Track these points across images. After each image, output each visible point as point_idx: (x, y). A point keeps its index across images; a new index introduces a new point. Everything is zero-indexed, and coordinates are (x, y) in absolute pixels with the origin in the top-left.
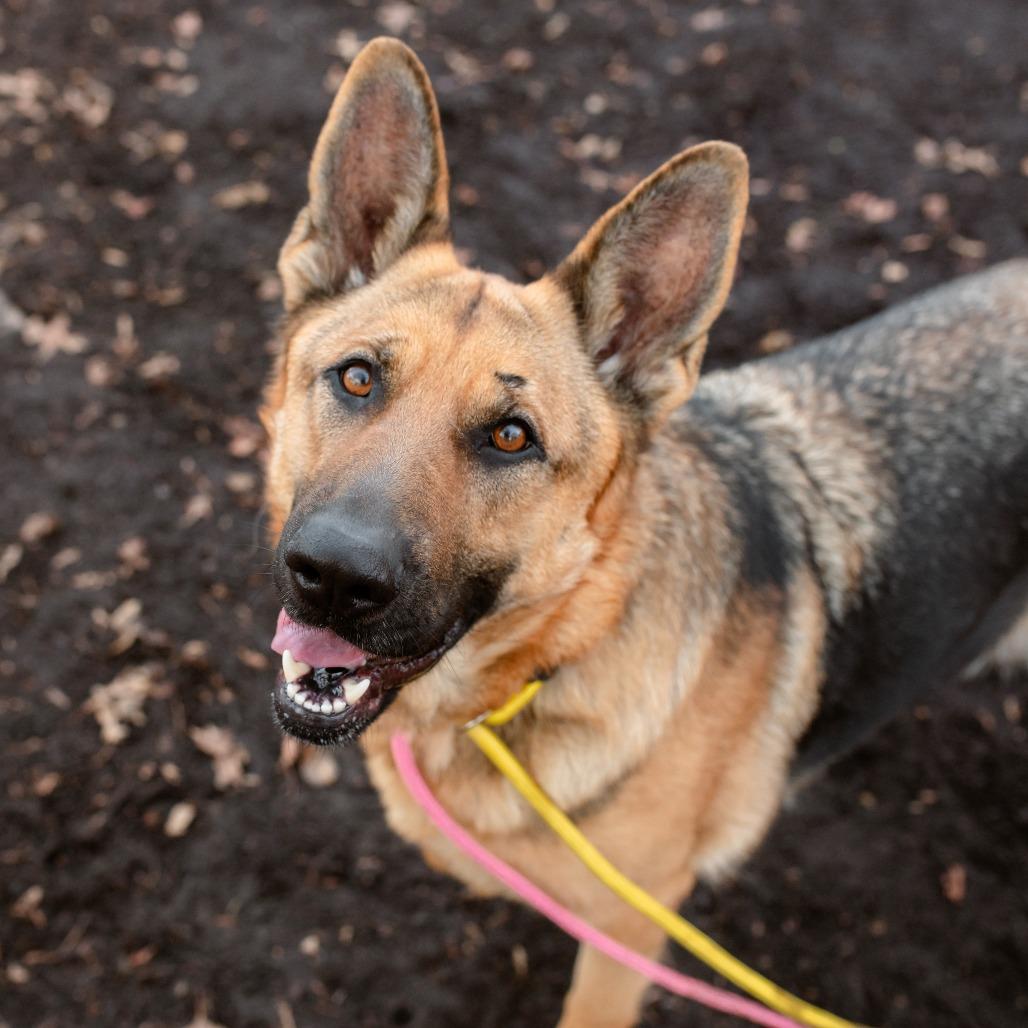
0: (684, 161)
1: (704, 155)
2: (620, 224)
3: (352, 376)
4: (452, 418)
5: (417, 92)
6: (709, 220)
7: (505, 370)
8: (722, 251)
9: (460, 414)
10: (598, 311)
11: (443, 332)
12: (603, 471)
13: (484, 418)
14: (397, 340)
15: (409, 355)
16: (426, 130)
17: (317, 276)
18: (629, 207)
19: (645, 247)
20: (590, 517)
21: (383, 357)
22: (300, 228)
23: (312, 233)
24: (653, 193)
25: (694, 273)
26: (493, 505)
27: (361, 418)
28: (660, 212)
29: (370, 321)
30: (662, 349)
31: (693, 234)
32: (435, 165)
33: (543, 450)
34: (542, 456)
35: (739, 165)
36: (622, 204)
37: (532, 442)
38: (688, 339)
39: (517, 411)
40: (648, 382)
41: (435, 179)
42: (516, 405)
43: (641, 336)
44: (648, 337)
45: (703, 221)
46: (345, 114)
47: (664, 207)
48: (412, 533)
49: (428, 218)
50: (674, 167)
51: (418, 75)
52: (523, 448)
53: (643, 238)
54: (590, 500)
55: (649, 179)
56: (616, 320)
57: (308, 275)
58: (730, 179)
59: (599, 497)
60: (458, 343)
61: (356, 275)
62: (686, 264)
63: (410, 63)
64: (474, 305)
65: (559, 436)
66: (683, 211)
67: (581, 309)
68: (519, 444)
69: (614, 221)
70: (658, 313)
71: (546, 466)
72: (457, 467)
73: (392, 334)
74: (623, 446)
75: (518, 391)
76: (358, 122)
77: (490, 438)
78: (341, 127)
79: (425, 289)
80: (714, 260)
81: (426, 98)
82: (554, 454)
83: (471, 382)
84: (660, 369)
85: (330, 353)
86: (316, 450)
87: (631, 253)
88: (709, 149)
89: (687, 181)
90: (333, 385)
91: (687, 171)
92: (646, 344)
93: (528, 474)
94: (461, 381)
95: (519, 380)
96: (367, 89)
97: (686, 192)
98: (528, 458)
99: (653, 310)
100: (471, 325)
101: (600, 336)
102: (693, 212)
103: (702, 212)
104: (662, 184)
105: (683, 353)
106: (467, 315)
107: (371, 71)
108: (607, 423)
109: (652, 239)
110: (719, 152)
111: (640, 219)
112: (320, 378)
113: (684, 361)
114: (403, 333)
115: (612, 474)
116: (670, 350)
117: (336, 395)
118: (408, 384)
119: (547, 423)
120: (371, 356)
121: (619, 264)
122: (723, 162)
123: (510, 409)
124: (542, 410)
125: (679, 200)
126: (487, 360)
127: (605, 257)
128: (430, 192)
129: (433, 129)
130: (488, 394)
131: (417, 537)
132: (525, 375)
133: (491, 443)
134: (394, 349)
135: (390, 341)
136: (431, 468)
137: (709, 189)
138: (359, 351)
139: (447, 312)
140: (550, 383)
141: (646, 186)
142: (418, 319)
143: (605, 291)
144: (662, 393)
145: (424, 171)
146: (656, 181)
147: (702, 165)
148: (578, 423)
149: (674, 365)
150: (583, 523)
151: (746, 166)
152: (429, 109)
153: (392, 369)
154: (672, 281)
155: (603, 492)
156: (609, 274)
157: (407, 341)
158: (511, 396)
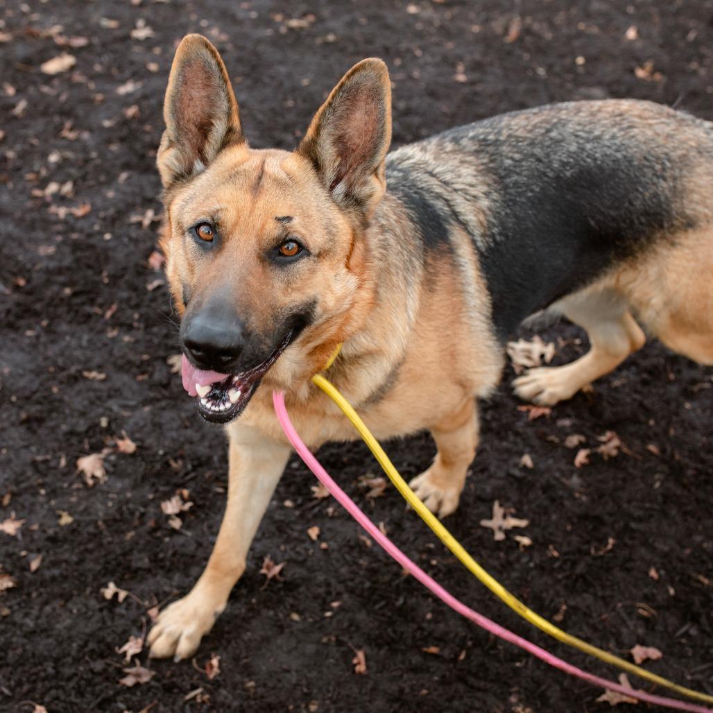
0: (353, 73)
1: (363, 67)
2: (327, 114)
3: (203, 229)
4: (256, 247)
5: (213, 62)
6: (373, 100)
7: (280, 216)
8: (383, 116)
9: (260, 244)
10: (327, 163)
11: (245, 199)
12: (347, 246)
13: (274, 243)
14: (221, 210)
15: (228, 218)
16: (221, 82)
17: (178, 167)
18: (330, 104)
20: (347, 267)
21: (216, 221)
22: (164, 142)
23: (171, 144)
24: (341, 94)
25: (371, 129)
26: (288, 283)
27: (211, 255)
28: (347, 102)
29: (207, 198)
30: (363, 172)
31: (366, 109)
32: (229, 100)
33: (308, 251)
34: (308, 254)
35: (382, 68)
36: (326, 103)
37: (302, 249)
38: (376, 165)
39: (290, 236)
40: (361, 191)
41: (230, 108)
42: (289, 233)
43: (350, 167)
44: (354, 166)
45: (370, 101)
46: (177, 80)
47: (348, 99)
48: (244, 318)
49: (230, 130)
50: (349, 77)
51: (212, 52)
52: (298, 252)
53: (341, 118)
54: (345, 259)
55: (337, 87)
56: (337, 164)
57: (173, 167)
58: (380, 77)
59: (349, 258)
60: (254, 202)
61: (198, 165)
62: (366, 124)
63: (207, 46)
64: (260, 178)
65: (316, 240)
67: (317, 166)
68: (296, 251)
69: (324, 113)
70: (356, 153)
71: (311, 258)
72: (264, 272)
73: (217, 206)
74: (354, 230)
75: (289, 225)
76: (184, 81)
77: (279, 251)
78: (176, 87)
79: (233, 175)
80: (380, 120)
81: (219, 64)
82: (315, 251)
83: (263, 225)
84: (365, 183)
85: (189, 219)
86: (192, 271)
87: (336, 127)
88: (365, 63)
89: (357, 83)
90: (194, 236)
91: (356, 78)
92: (355, 170)
93: (303, 265)
94: (258, 225)
95: (289, 219)
96: (186, 64)
97: (358, 88)
98: (302, 257)
99: (354, 151)
100: (260, 192)
101: (330, 175)
102: (364, 97)
103: (368, 97)
104: (344, 88)
105: (375, 172)
106: (257, 184)
107: (187, 54)
108: (343, 223)
109: (346, 117)
110: (370, 64)
111: (337, 109)
112: (187, 233)
113: (377, 175)
114: (224, 205)
115: (353, 245)
116: (368, 172)
117: (196, 242)
118: (231, 233)
119: (308, 236)
120: (209, 220)
121: (333, 135)
122: (374, 69)
123: (286, 236)
124: (303, 231)
125: (355, 93)
126: (270, 212)
127: (324, 133)
128: (229, 115)
129: (225, 81)
130: (273, 230)
131: (247, 319)
132: (291, 215)
133: (281, 254)
134: (221, 215)
135: (218, 211)
136: (250, 278)
137: (369, 84)
138: (203, 218)
139: (245, 187)
140: (306, 216)
141: (336, 91)
142: (231, 194)
143: (328, 151)
144: (370, 196)
145: (224, 105)
146: (341, 87)
147: (363, 73)
148: (326, 229)
149: (372, 179)
150: (345, 270)
151: (386, 68)
152: (221, 70)
153: (221, 226)
154: (361, 134)
155: (350, 254)
156: (328, 141)
157: (226, 209)
158: (285, 229)
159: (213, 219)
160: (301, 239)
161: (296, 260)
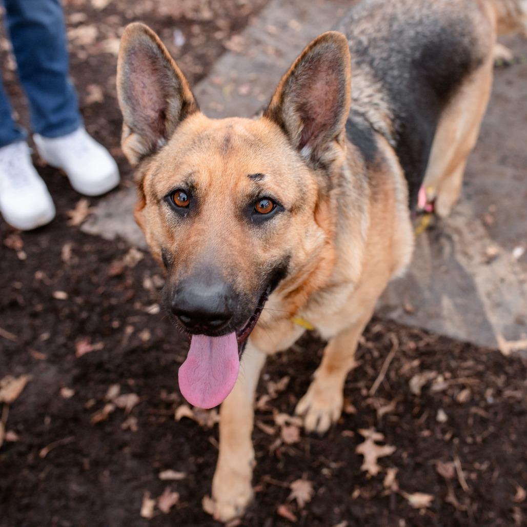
0: (315, 44)
1: (324, 39)
2: (290, 82)
4: (232, 206)
5: (154, 46)
6: (333, 71)
7: (252, 173)
8: (343, 86)
9: (235, 203)
10: (292, 128)
11: (215, 160)
13: (248, 200)
14: (194, 173)
15: (202, 180)
16: (165, 63)
17: (141, 149)
18: (292, 73)
19: (305, 90)
21: (190, 184)
22: (126, 130)
23: (132, 131)
24: (303, 64)
25: (331, 98)
26: (266, 241)
28: (309, 71)
30: (325, 139)
31: (327, 79)
32: (177, 77)
33: (282, 206)
34: (282, 209)
35: (343, 41)
36: (288, 73)
37: (276, 205)
38: (337, 132)
39: (263, 194)
43: (312, 134)
44: (316, 134)
45: (330, 72)
46: (124, 67)
47: (310, 69)
49: (184, 104)
50: (311, 48)
51: (152, 37)
52: (273, 209)
53: (303, 86)
55: (299, 57)
56: (301, 129)
57: (137, 150)
60: (225, 164)
61: (161, 142)
62: (326, 94)
64: (228, 141)
65: (288, 196)
66: (319, 69)
67: (285, 130)
68: (270, 207)
69: (287, 82)
70: (317, 121)
71: (286, 212)
72: (243, 230)
73: (190, 171)
74: (320, 191)
75: (261, 182)
76: (133, 69)
77: (255, 209)
78: (124, 75)
80: (340, 90)
82: (288, 206)
83: (236, 184)
84: (327, 149)
85: (162, 188)
87: (299, 95)
89: (318, 54)
90: (170, 204)
91: (317, 49)
92: (316, 137)
93: (278, 221)
94: (231, 185)
95: (260, 176)
97: (319, 60)
98: (277, 213)
99: (314, 120)
100: (230, 153)
102: (325, 68)
103: (329, 68)
104: (306, 58)
105: (336, 139)
106: (225, 147)
109: (308, 86)
110: (332, 36)
111: (299, 78)
112: (162, 201)
113: (338, 142)
114: (195, 169)
115: (317, 205)
116: (329, 139)
118: (207, 194)
119: (280, 193)
120: (183, 186)
121: (296, 103)
122: (334, 41)
123: (259, 192)
124: (276, 188)
125: (316, 63)
126: (242, 170)
127: (287, 100)
128: (180, 90)
130: (247, 187)
132: (263, 173)
133: (256, 212)
134: (194, 178)
135: (190, 175)
137: (330, 56)
140: (277, 173)
141: (299, 60)
143: (292, 118)
144: (333, 161)
146: (303, 57)
148: (298, 186)
149: (334, 145)
152: (162, 51)
153: (197, 189)
154: (321, 104)
156: (291, 109)
157: (199, 172)
158: (258, 186)
159: (187, 184)
160: (275, 196)
161: (271, 217)
